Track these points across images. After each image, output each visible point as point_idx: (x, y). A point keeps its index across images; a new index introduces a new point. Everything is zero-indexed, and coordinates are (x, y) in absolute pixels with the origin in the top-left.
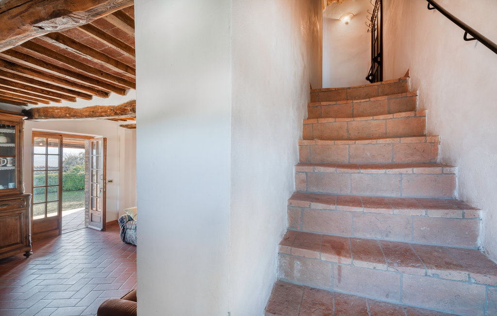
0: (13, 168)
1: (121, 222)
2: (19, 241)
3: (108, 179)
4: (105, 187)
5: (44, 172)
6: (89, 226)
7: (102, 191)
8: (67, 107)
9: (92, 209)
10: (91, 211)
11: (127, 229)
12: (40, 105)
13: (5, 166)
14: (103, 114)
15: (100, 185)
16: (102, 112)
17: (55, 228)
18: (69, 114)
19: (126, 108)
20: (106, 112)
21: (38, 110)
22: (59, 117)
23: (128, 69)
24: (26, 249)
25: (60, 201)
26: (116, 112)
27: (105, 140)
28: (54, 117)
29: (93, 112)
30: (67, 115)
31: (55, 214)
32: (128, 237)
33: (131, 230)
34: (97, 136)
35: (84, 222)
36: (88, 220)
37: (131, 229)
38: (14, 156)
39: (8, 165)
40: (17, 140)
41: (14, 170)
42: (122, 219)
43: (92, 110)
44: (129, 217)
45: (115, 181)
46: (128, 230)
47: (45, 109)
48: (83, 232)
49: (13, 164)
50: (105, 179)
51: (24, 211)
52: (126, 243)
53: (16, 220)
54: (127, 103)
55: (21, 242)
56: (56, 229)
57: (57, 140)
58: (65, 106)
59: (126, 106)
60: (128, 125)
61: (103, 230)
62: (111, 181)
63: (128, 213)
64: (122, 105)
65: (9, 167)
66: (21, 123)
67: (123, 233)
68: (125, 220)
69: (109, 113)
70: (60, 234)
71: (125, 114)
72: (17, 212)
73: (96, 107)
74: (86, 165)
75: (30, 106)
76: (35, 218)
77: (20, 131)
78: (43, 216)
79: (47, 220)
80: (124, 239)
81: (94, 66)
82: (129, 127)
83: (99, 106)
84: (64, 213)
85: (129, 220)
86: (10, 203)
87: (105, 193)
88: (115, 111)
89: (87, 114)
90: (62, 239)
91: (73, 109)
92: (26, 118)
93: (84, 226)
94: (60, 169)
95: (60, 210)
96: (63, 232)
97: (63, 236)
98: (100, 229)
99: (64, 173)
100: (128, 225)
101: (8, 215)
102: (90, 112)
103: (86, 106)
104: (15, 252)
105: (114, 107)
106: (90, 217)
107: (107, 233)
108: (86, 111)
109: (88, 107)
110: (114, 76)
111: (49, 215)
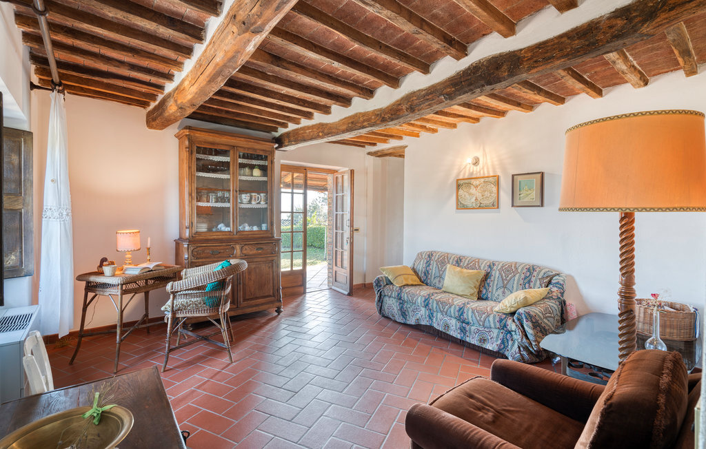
0: (265, 206)
1: (377, 285)
2: (271, 294)
3: (355, 227)
4: (352, 237)
5: (289, 214)
6: (333, 287)
7: (349, 242)
8: (320, 124)
9: (336, 265)
10: (335, 268)
11: (385, 296)
12: (292, 127)
13: (259, 203)
14: (365, 124)
15: (347, 235)
16: (364, 121)
17: (299, 284)
18: (323, 132)
19: (400, 107)
20: (368, 120)
21: (288, 134)
22: (311, 139)
23: (424, 23)
24: (277, 304)
25: (305, 251)
26: (384, 118)
27: (352, 172)
28: (305, 140)
29: (352, 123)
30: (320, 134)
31: (301, 268)
32: (386, 308)
33: (391, 299)
34: (341, 169)
35: (326, 282)
36: (331, 279)
37: (390, 297)
38: (267, 193)
39: (262, 203)
40: (269, 172)
41: (266, 208)
42: (378, 281)
43: (350, 121)
44: (387, 278)
45: (361, 230)
46: (387, 298)
47: (295, 132)
48: (327, 292)
49: (266, 200)
50: (352, 225)
51: (275, 258)
52: (383, 316)
53: (269, 268)
54: (402, 99)
55: (274, 296)
56: (301, 286)
57: (302, 175)
58: (318, 122)
59: (400, 104)
60: (378, 151)
61: (350, 294)
62: (357, 230)
63: (385, 274)
64: (393, 105)
65: (263, 205)
66: (272, 153)
67: (379, 301)
68: (382, 283)
69: (373, 121)
70: (305, 293)
71: (397, 119)
72: (270, 259)
73: (356, 115)
74: (329, 207)
75: (282, 131)
76: (282, 270)
77: (272, 162)
78: (289, 269)
79: (292, 273)
80: (381, 310)
81: (373, 35)
82: (379, 154)
83: (360, 113)
84: (309, 268)
85: (387, 284)
86: (264, 247)
87: (352, 244)
88: (383, 116)
89: (344, 127)
90: (307, 298)
91: (327, 124)
92: (277, 145)
93: (327, 287)
94: (305, 212)
95: (305, 264)
96: (307, 291)
97: (308, 295)
98: (346, 293)
99: (294, 226)
100: (387, 291)
101: (263, 261)
102: (349, 124)
103: (343, 117)
104: (268, 306)
105: (381, 110)
106: (334, 275)
107: (355, 299)
108: (344, 124)
109: (346, 118)
110: (394, 50)
111: (295, 268)
